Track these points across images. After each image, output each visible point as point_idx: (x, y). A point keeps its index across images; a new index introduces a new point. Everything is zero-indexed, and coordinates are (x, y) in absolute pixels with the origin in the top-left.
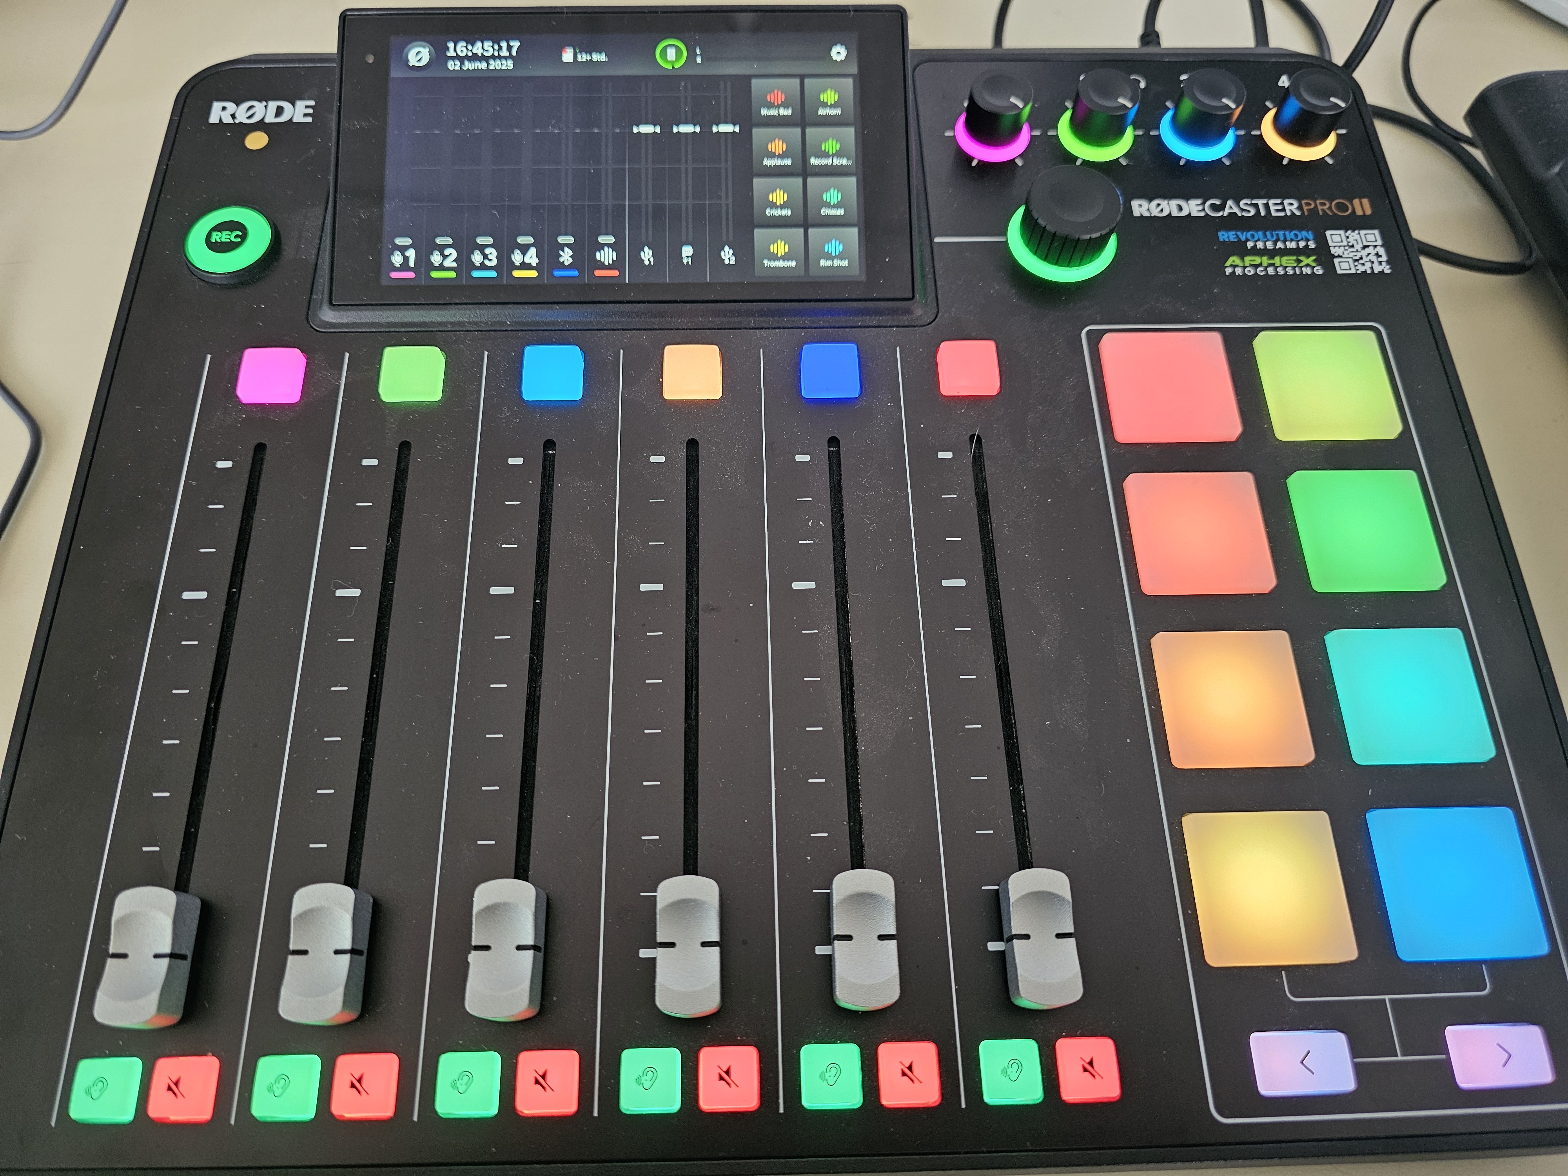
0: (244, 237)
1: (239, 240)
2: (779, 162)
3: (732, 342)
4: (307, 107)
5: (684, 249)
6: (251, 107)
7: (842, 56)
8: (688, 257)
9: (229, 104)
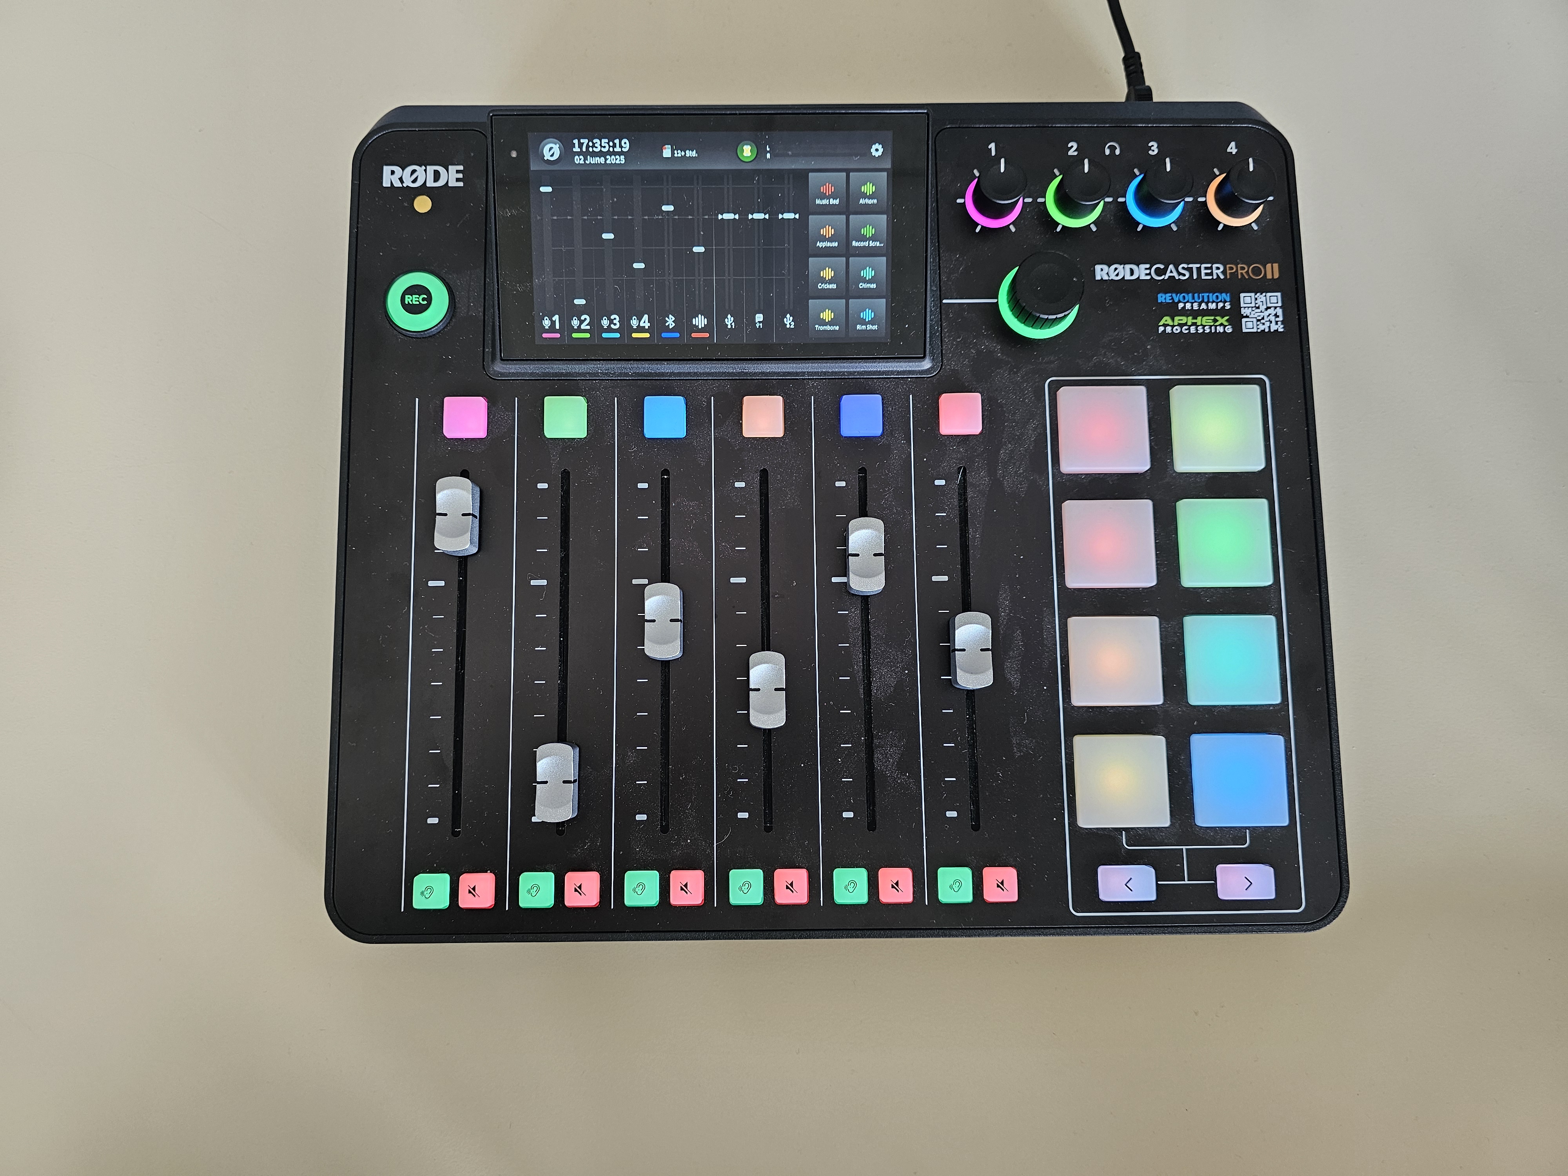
0: (429, 299)
1: (425, 302)
2: (829, 244)
3: (791, 390)
4: (458, 172)
5: (757, 315)
6: (414, 171)
7: (880, 153)
8: (760, 322)
9: (397, 169)
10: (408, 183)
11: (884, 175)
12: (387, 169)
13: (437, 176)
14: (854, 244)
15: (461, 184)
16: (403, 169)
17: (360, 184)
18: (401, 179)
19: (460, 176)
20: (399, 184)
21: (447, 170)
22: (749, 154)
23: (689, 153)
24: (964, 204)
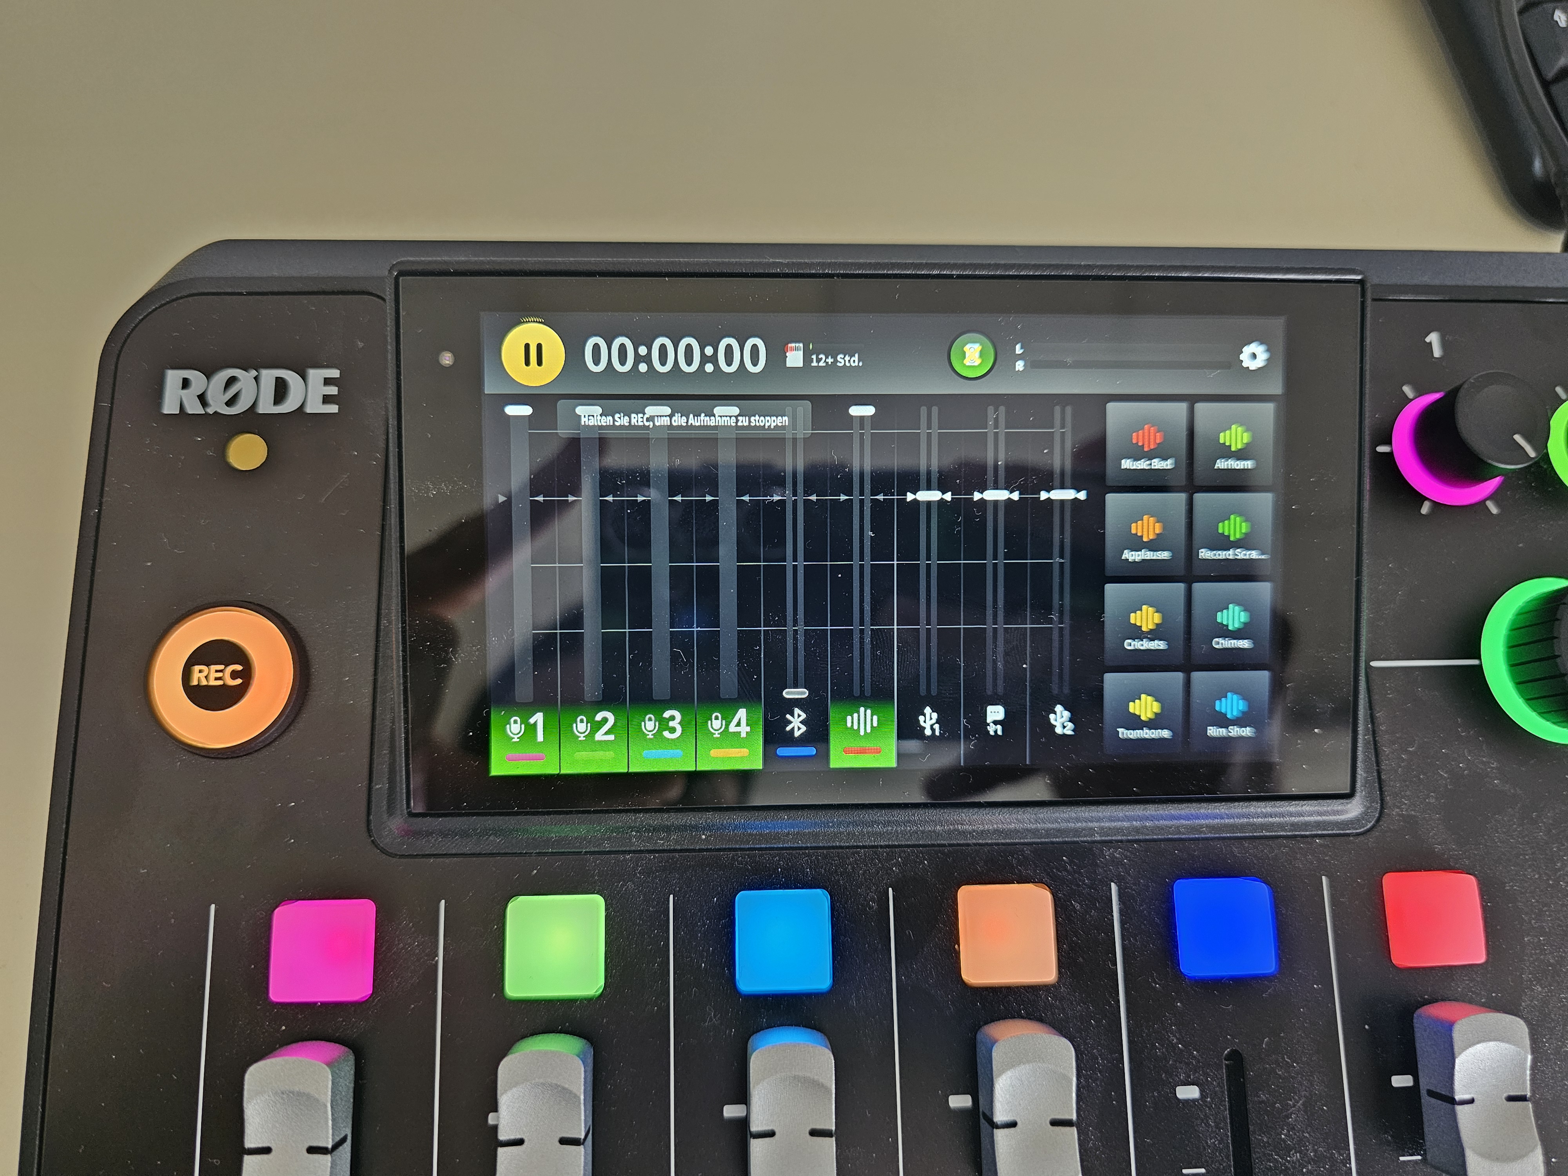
0: (246, 674)
1: (239, 681)
2: (1149, 556)
3: (1066, 870)
4: (328, 382)
5: (990, 709)
6: (232, 381)
7: (1259, 363)
8: (996, 723)
9: (194, 375)
10: (217, 405)
11: (1269, 408)
12: (173, 377)
13: (281, 390)
14: (1205, 554)
15: (333, 409)
16: (208, 376)
17: (111, 409)
18: (202, 398)
19: (333, 390)
20: (198, 409)
21: (304, 377)
22: (978, 361)
23: (843, 360)
24: (1391, 454)
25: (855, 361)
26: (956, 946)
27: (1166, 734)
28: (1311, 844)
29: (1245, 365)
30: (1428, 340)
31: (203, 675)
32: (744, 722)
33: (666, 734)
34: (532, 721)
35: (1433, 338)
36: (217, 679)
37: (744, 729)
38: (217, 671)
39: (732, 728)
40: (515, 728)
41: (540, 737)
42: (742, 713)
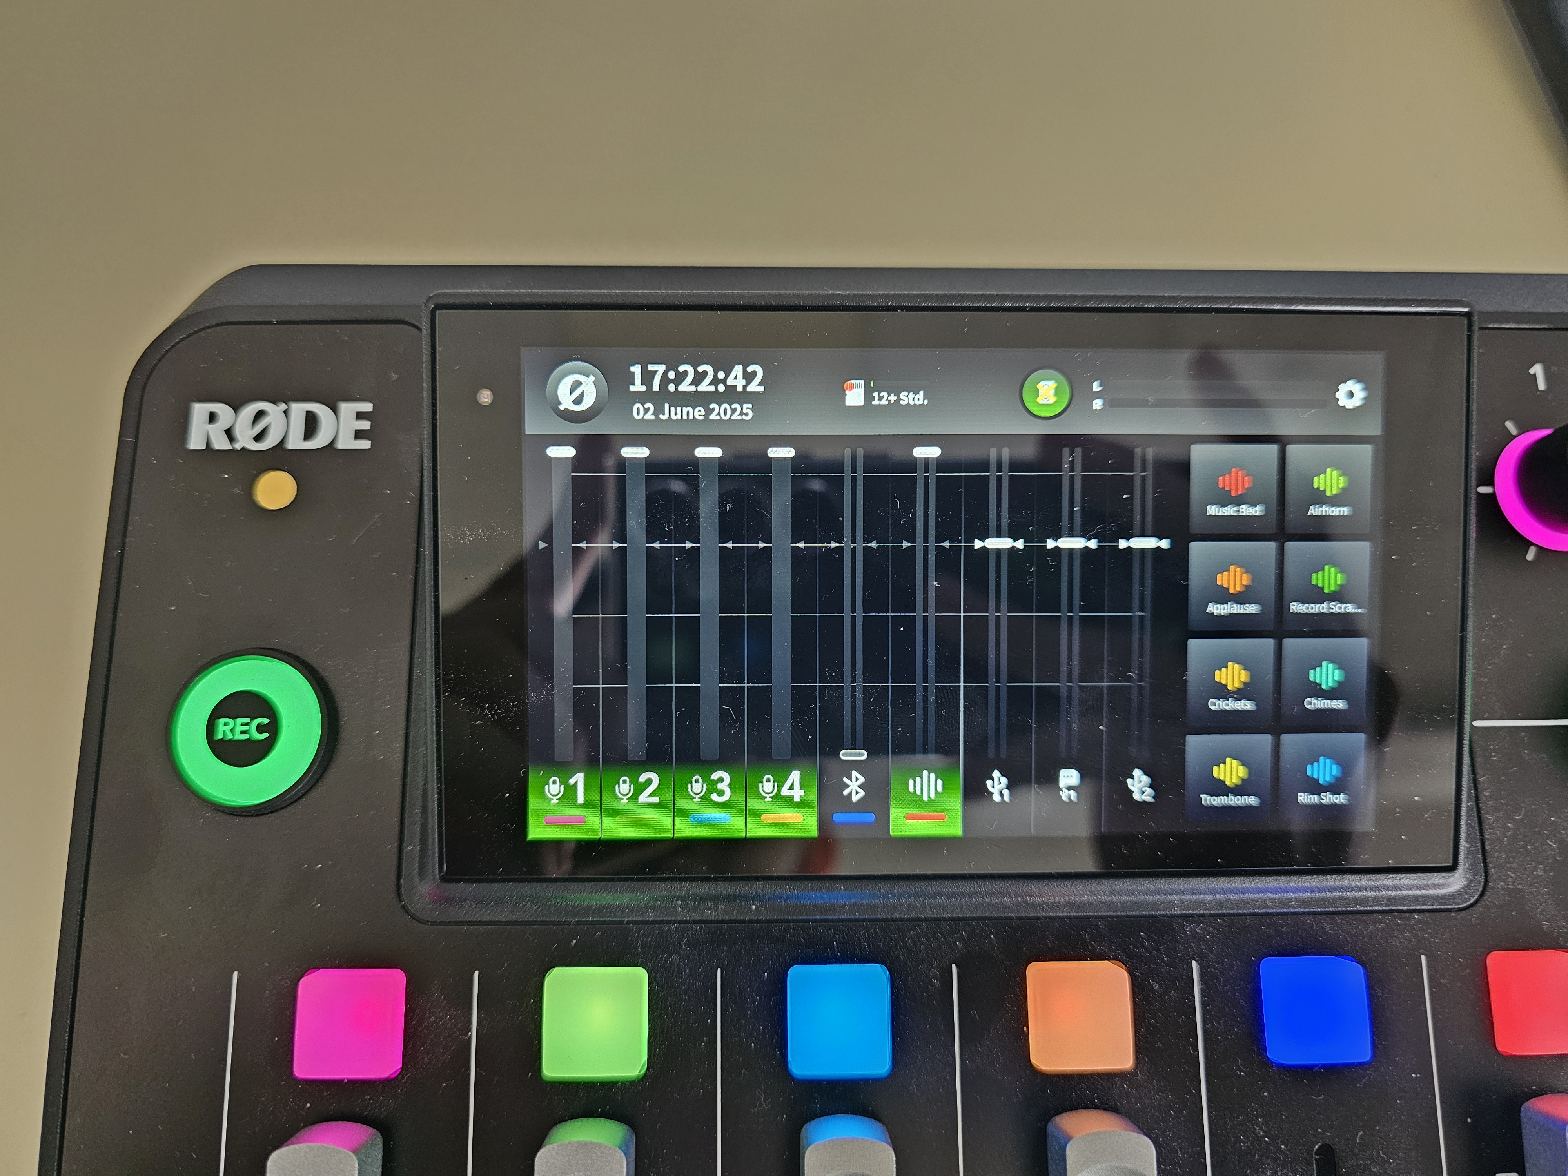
0: (273, 729)
1: (266, 735)
2: (1236, 609)
3: (1143, 946)
4: (360, 416)
5: (1063, 773)
6: (260, 414)
7: (1356, 402)
8: (1069, 788)
9: (220, 408)
10: (245, 440)
11: (1367, 450)
12: (200, 410)
13: (311, 424)
14: (1296, 607)
15: (365, 444)
16: (236, 408)
17: (136, 443)
18: (229, 433)
19: (365, 425)
20: (226, 446)
21: (335, 410)
22: (1053, 400)
23: (906, 398)
24: (1493, 496)
25: (919, 399)
26: (1025, 1028)
27: (1252, 800)
28: (1408, 919)
29: (1341, 403)
30: (1532, 371)
31: (227, 728)
32: (797, 785)
33: (714, 797)
34: (572, 781)
35: (1537, 369)
36: (243, 733)
37: (797, 793)
38: (242, 725)
39: (785, 792)
40: (554, 789)
41: (580, 799)
42: (795, 776)
